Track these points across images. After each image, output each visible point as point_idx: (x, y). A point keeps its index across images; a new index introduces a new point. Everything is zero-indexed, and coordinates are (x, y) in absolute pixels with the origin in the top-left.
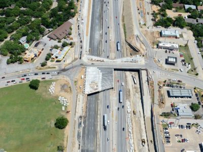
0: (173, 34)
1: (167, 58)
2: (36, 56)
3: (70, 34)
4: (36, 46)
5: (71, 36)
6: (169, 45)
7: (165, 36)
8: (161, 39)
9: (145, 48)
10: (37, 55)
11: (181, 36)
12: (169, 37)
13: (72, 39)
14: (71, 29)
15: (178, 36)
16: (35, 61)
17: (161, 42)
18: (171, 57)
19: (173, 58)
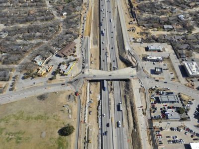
0: (157, 48)
1: (154, 69)
2: (47, 71)
3: (74, 52)
4: (47, 63)
5: (75, 54)
6: (155, 58)
7: (151, 50)
8: (148, 53)
9: (135, 61)
10: (49, 70)
11: (164, 50)
12: (154, 51)
13: (76, 56)
14: (75, 47)
15: (161, 50)
16: (47, 76)
17: (148, 56)
18: (157, 68)
19: (159, 68)
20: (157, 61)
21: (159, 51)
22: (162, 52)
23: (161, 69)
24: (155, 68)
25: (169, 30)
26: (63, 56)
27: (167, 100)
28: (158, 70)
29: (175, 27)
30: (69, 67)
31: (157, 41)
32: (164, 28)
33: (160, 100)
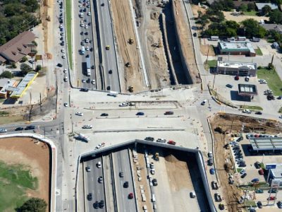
0: (242, 48)
1: (237, 89)
6: (236, 66)
11: (259, 52)
14: (35, 44)
18: (244, 86)
19: (249, 86)
20: (243, 73)
21: (248, 54)
22: (254, 55)
23: (254, 87)
24: (239, 86)
26: (4, 60)
27: (270, 147)
28: (247, 89)
30: (23, 83)
32: (256, 9)
33: (255, 148)
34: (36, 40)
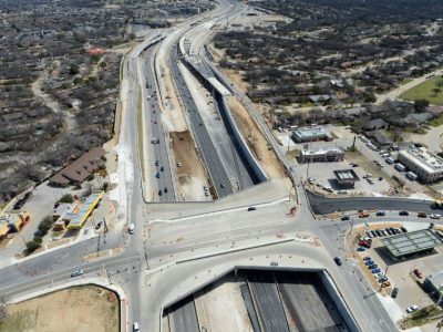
2: (13, 230)
3: (102, 168)
4: (17, 207)
6: (322, 152)
10: (17, 225)
11: (334, 135)
14: (104, 159)
15: (329, 136)
16: (11, 242)
19: (346, 171)
20: (331, 158)
21: (325, 139)
22: (332, 139)
23: (352, 172)
24: (336, 173)
25: (325, 103)
27: (413, 249)
28: (345, 176)
29: (333, 97)
31: (308, 122)
32: (312, 102)
33: (395, 253)
34: (106, 156)
